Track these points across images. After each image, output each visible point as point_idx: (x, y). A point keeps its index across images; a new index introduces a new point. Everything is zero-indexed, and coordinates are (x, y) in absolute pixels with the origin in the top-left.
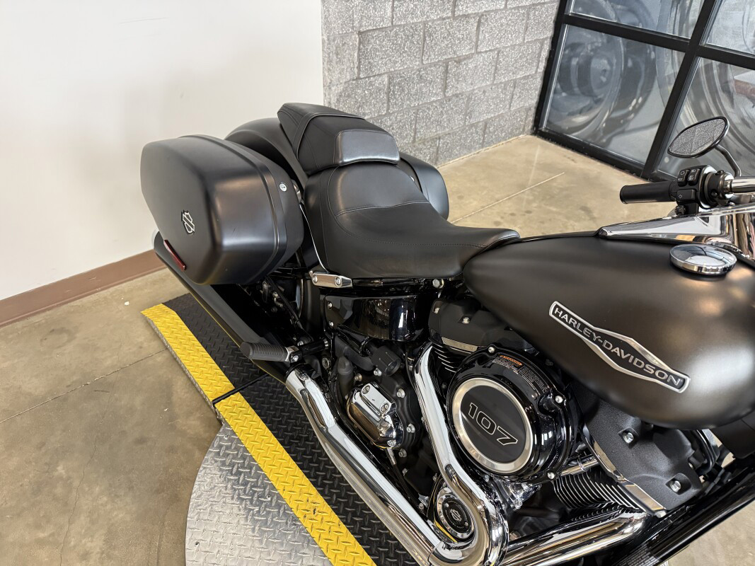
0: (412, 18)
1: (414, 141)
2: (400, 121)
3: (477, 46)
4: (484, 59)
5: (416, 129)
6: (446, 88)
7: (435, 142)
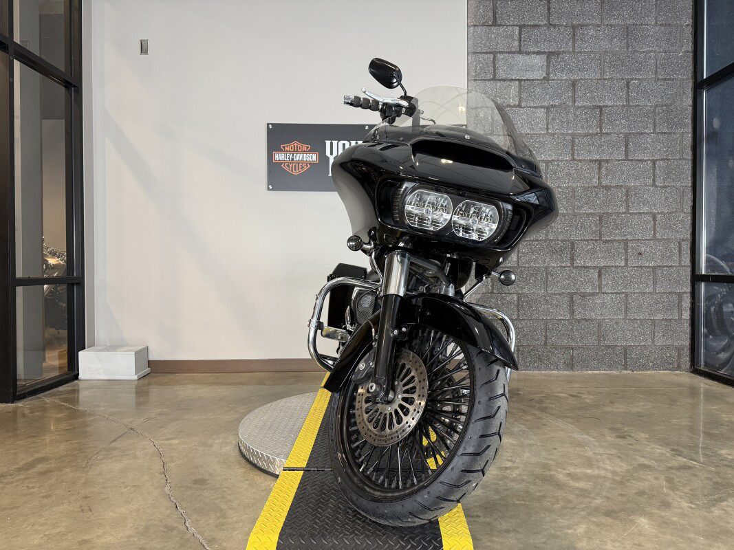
0: (535, 264)
1: (546, 344)
2: (531, 327)
3: (600, 288)
4: (612, 299)
5: (547, 336)
6: (572, 312)
7: (568, 351)
